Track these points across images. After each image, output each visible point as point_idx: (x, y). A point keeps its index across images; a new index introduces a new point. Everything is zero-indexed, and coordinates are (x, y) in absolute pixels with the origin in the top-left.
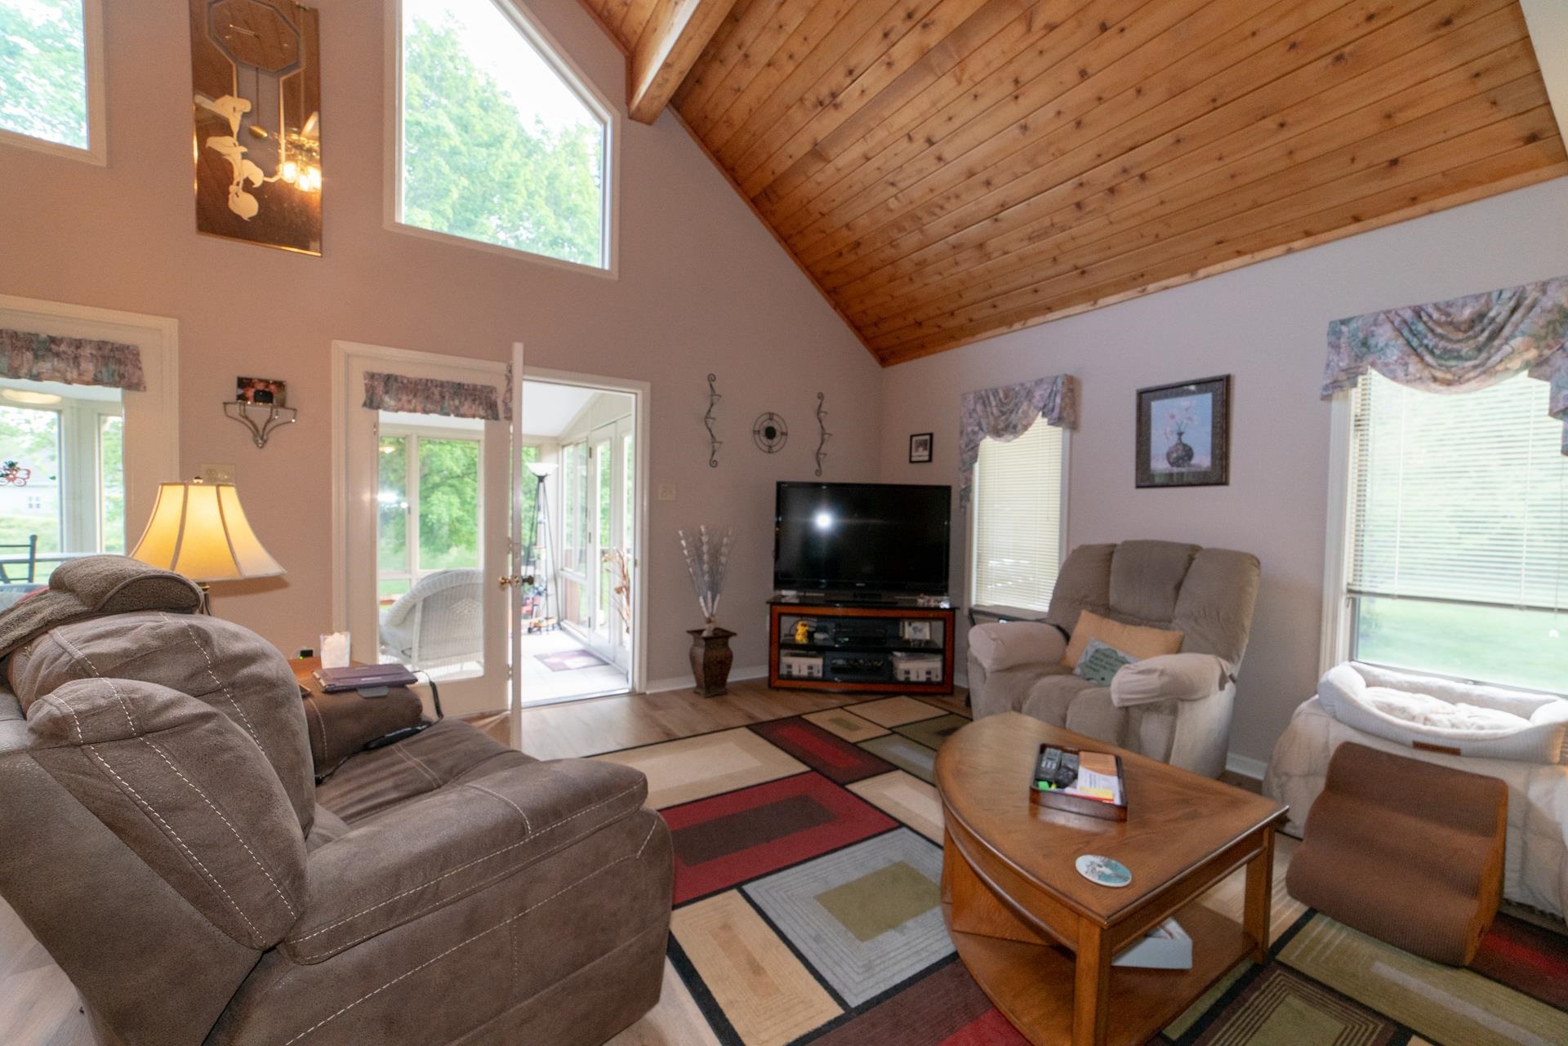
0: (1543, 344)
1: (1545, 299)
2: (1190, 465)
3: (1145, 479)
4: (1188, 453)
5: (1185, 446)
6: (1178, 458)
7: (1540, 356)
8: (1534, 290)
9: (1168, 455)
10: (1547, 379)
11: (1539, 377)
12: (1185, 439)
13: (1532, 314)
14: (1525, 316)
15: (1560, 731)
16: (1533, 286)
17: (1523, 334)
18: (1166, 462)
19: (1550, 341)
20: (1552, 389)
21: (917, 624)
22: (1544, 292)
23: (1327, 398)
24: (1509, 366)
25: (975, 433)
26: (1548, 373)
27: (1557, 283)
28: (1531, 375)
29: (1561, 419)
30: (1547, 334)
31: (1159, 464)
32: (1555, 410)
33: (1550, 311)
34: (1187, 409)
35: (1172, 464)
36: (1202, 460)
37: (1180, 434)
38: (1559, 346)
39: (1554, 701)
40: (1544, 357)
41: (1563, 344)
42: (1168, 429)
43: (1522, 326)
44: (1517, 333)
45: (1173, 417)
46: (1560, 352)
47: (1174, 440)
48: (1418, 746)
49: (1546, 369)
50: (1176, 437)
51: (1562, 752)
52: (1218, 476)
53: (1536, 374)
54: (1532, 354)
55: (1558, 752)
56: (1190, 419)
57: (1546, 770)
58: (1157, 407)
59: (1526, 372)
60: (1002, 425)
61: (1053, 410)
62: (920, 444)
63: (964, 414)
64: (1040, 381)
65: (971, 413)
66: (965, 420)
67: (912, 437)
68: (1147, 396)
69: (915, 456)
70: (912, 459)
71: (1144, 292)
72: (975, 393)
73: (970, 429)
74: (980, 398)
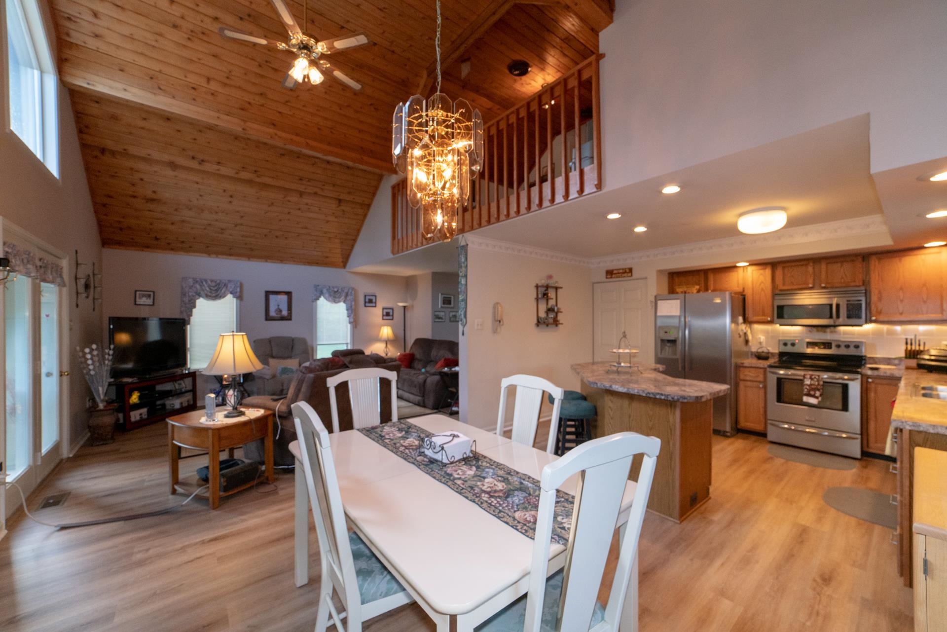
2: (282, 315)
3: (268, 318)
4: (281, 311)
5: (280, 309)
6: (278, 312)
9: (275, 312)
12: (280, 307)
20: (346, 306)
21: (179, 382)
23: (312, 301)
25: (193, 296)
31: (272, 313)
33: (346, 293)
34: (281, 299)
35: (277, 314)
36: (285, 313)
37: (278, 306)
42: (274, 303)
44: (343, 295)
45: (276, 300)
47: (277, 307)
49: (346, 302)
52: (288, 318)
54: (344, 299)
56: (281, 301)
58: (272, 297)
60: (214, 295)
61: (236, 292)
62: (144, 296)
63: (186, 287)
64: (230, 281)
65: (191, 287)
66: (187, 290)
67: (136, 291)
68: (268, 293)
69: (139, 301)
70: (137, 303)
71: (266, 261)
72: (193, 279)
73: (190, 294)
74: (197, 282)
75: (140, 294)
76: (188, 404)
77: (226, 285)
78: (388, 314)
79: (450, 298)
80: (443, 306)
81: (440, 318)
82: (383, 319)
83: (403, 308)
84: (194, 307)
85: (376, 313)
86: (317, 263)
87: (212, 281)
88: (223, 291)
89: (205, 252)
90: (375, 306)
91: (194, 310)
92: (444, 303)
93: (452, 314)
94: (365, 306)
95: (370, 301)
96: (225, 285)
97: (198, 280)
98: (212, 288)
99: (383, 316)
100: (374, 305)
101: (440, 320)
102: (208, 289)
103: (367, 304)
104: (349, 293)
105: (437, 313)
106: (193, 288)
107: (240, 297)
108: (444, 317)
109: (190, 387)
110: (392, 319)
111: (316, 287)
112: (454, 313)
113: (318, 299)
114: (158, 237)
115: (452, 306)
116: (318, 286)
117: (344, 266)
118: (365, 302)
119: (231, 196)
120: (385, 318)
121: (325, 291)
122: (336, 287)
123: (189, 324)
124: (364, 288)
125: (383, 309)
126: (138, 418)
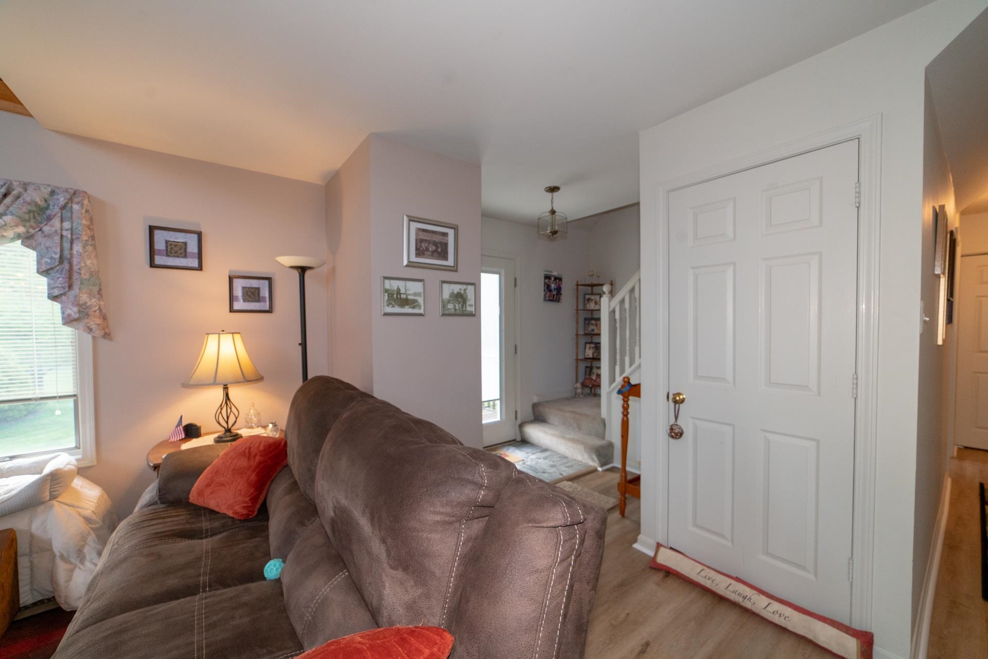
0: (27, 224)
1: (25, 195)
7: (28, 232)
8: (19, 185)
10: (34, 249)
11: (28, 246)
13: (18, 202)
14: (13, 202)
15: (47, 480)
16: (18, 183)
17: (12, 214)
19: (32, 223)
20: (37, 256)
22: (26, 190)
24: (5, 234)
26: (34, 245)
27: (33, 186)
28: (23, 244)
29: (45, 276)
30: (30, 218)
32: (41, 270)
33: (29, 204)
38: (39, 229)
39: (59, 455)
40: (31, 234)
41: (41, 228)
43: (11, 208)
44: (8, 212)
46: (40, 232)
49: (31, 242)
51: (50, 492)
53: (26, 244)
54: (21, 229)
55: (48, 493)
57: (42, 507)
59: (19, 242)
78: (252, 295)
79: (445, 235)
80: (414, 258)
81: (405, 302)
82: (232, 310)
83: (296, 274)
85: (202, 287)
90: (199, 268)
92: (420, 252)
93: (448, 290)
94: (152, 265)
95: (172, 249)
99: (236, 299)
100: (189, 262)
101: (407, 310)
103: (163, 260)
105: (393, 285)
108: (420, 300)
110: (270, 311)
112: (456, 288)
115: (450, 262)
118: (152, 252)
120: (241, 305)
124: (147, 202)
125: (231, 277)
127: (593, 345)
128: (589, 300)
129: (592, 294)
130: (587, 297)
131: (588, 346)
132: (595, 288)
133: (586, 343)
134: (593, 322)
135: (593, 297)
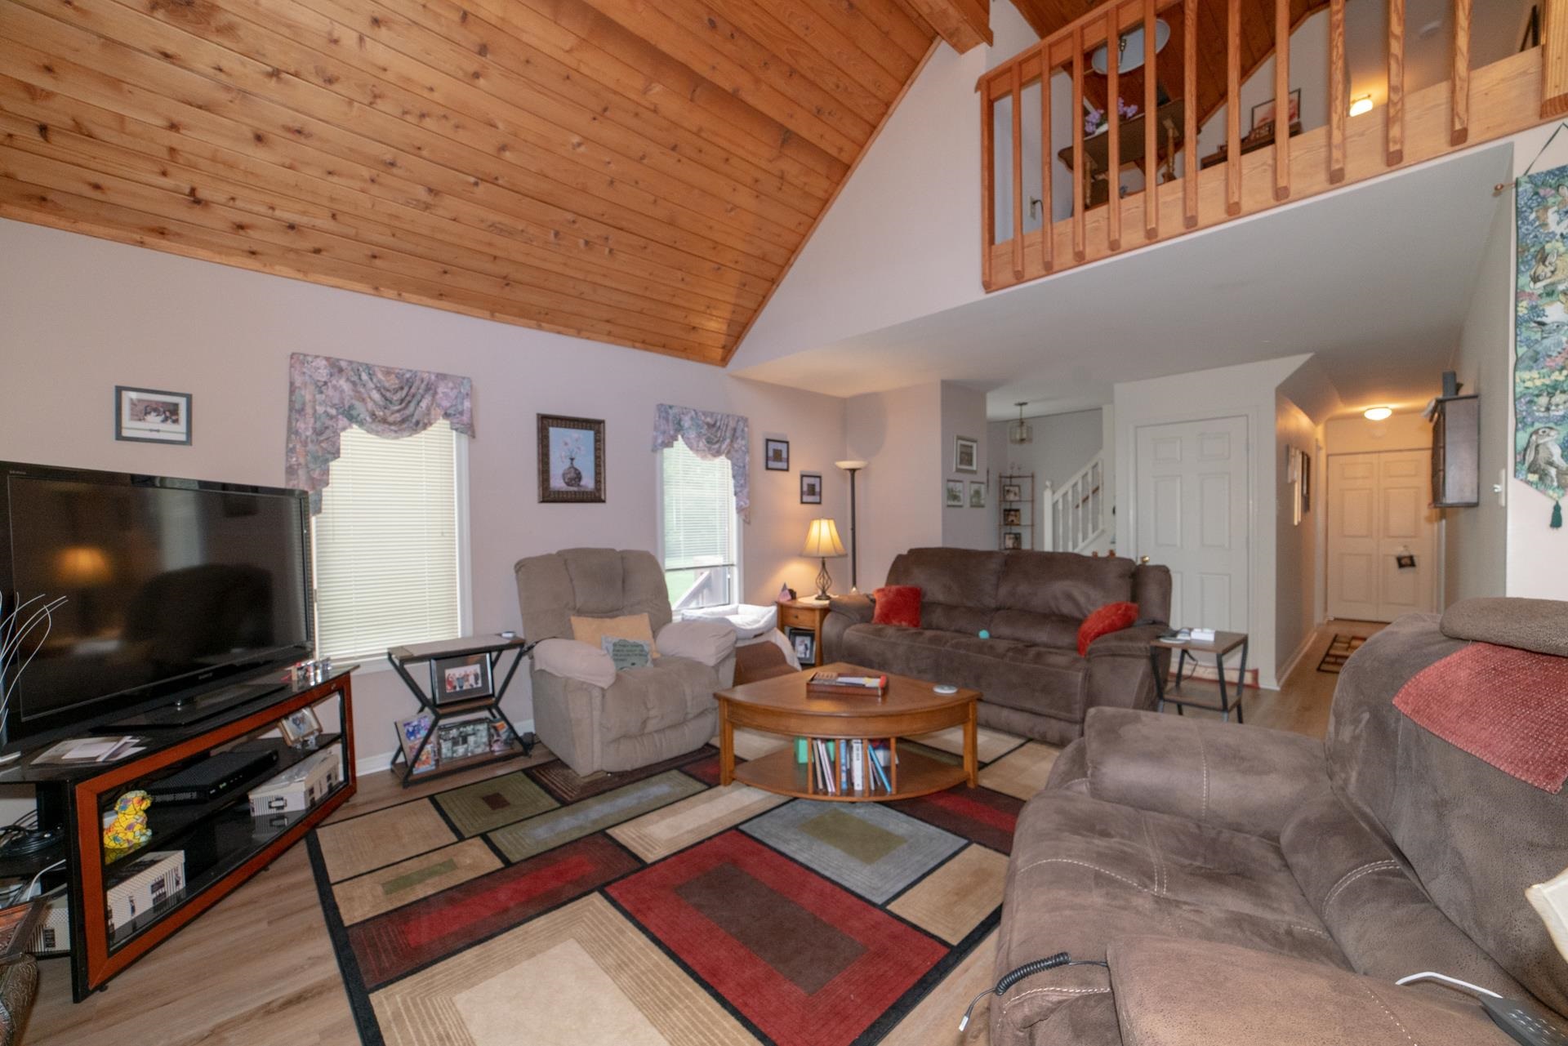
2: (579, 485)
3: (547, 494)
4: (578, 477)
5: (576, 470)
6: (571, 479)
9: (564, 475)
10: (731, 460)
12: (576, 464)
18: (562, 481)
20: (732, 465)
23: (655, 449)
25: (330, 418)
26: (731, 457)
31: (557, 483)
34: (577, 440)
35: (568, 484)
36: (588, 482)
37: (572, 459)
40: (729, 450)
42: (563, 454)
45: (566, 444)
47: (567, 464)
48: (756, 636)
49: (730, 455)
50: (569, 461)
52: (595, 497)
53: (727, 457)
56: (579, 448)
58: (554, 433)
60: (398, 417)
61: (461, 413)
62: (149, 409)
63: (305, 384)
64: (442, 377)
65: (321, 387)
66: (307, 394)
67: (119, 390)
68: (546, 422)
69: (130, 427)
70: (125, 433)
71: (540, 328)
72: (327, 359)
73: (320, 409)
74: (341, 370)
75: (133, 404)
76: (331, 788)
77: (430, 388)
78: (812, 490)
79: (971, 447)
80: (960, 466)
81: (955, 498)
82: (802, 503)
84: (336, 454)
85: (789, 484)
86: (664, 346)
87: (388, 372)
88: (424, 404)
89: (363, 279)
90: (787, 470)
91: (334, 465)
92: (961, 461)
93: (973, 487)
94: (768, 468)
95: (776, 456)
96: (428, 389)
97: (343, 364)
98: (388, 395)
99: (802, 493)
100: (783, 465)
101: (956, 503)
102: (376, 396)
103: (772, 464)
104: (739, 433)
106: (330, 392)
107: (468, 429)
108: (962, 495)
109: (333, 726)
110: (819, 503)
111: (664, 410)
112: (979, 486)
113: (669, 444)
114: (202, 193)
115: (974, 467)
116: (671, 407)
117: (724, 361)
118: (767, 459)
119: (483, 50)
120: (806, 498)
121: (687, 423)
122: (712, 414)
123: (319, 511)
124: (766, 421)
125: (802, 476)
126: (145, 903)
127: (1012, 536)
128: (1008, 491)
129: (1011, 485)
130: (1007, 488)
131: (1007, 536)
132: (1013, 480)
133: (1005, 534)
134: (1012, 513)
135: (1011, 488)
